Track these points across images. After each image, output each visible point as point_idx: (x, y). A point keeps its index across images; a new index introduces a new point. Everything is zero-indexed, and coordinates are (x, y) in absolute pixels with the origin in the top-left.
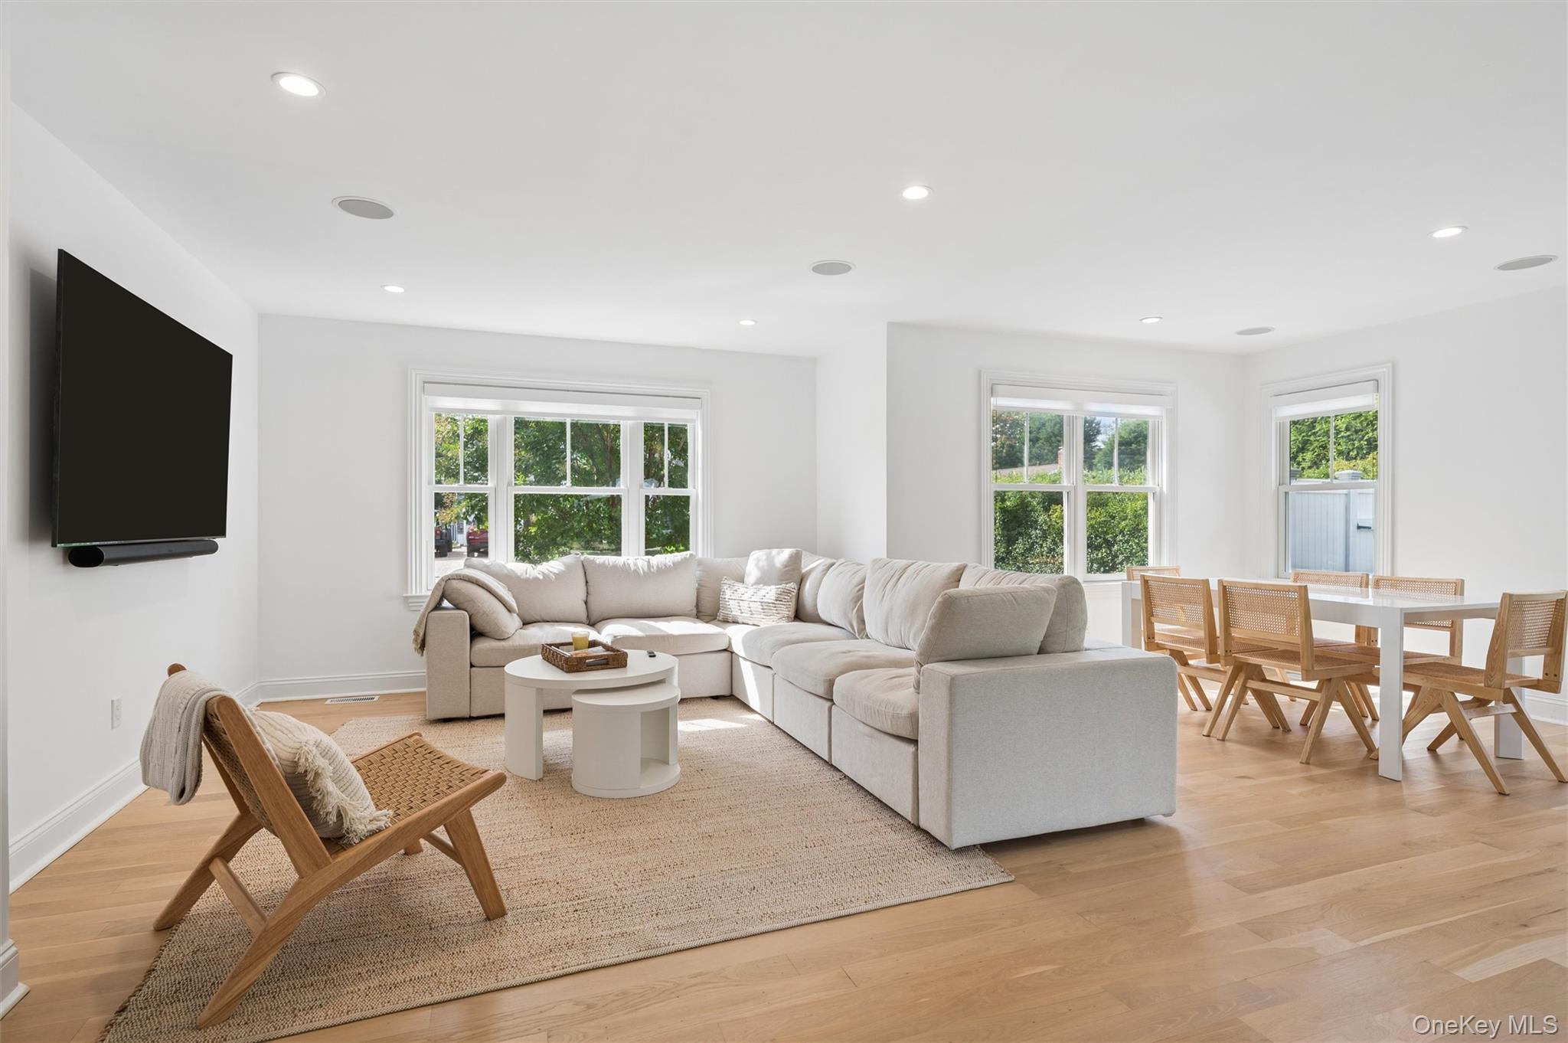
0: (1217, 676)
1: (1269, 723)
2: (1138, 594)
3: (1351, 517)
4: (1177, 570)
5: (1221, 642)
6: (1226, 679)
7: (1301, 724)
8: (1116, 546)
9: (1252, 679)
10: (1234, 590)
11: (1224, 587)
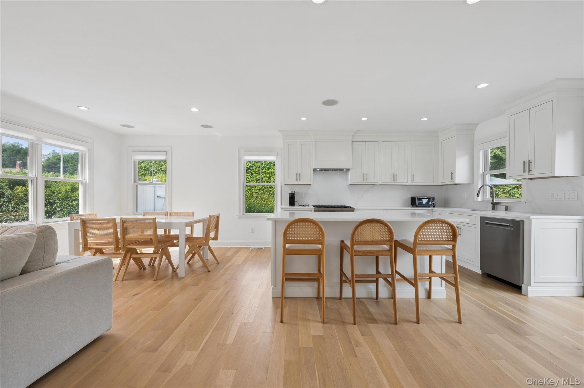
0: (118, 256)
1: (138, 268)
2: (79, 227)
3: (156, 193)
4: (95, 215)
5: (121, 241)
6: (122, 256)
7: (149, 265)
8: (55, 205)
9: (133, 254)
10: (127, 221)
11: (123, 221)
